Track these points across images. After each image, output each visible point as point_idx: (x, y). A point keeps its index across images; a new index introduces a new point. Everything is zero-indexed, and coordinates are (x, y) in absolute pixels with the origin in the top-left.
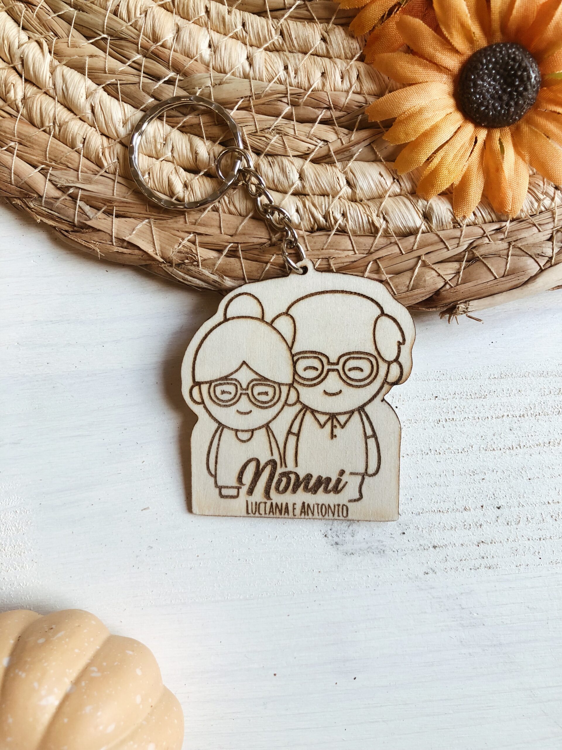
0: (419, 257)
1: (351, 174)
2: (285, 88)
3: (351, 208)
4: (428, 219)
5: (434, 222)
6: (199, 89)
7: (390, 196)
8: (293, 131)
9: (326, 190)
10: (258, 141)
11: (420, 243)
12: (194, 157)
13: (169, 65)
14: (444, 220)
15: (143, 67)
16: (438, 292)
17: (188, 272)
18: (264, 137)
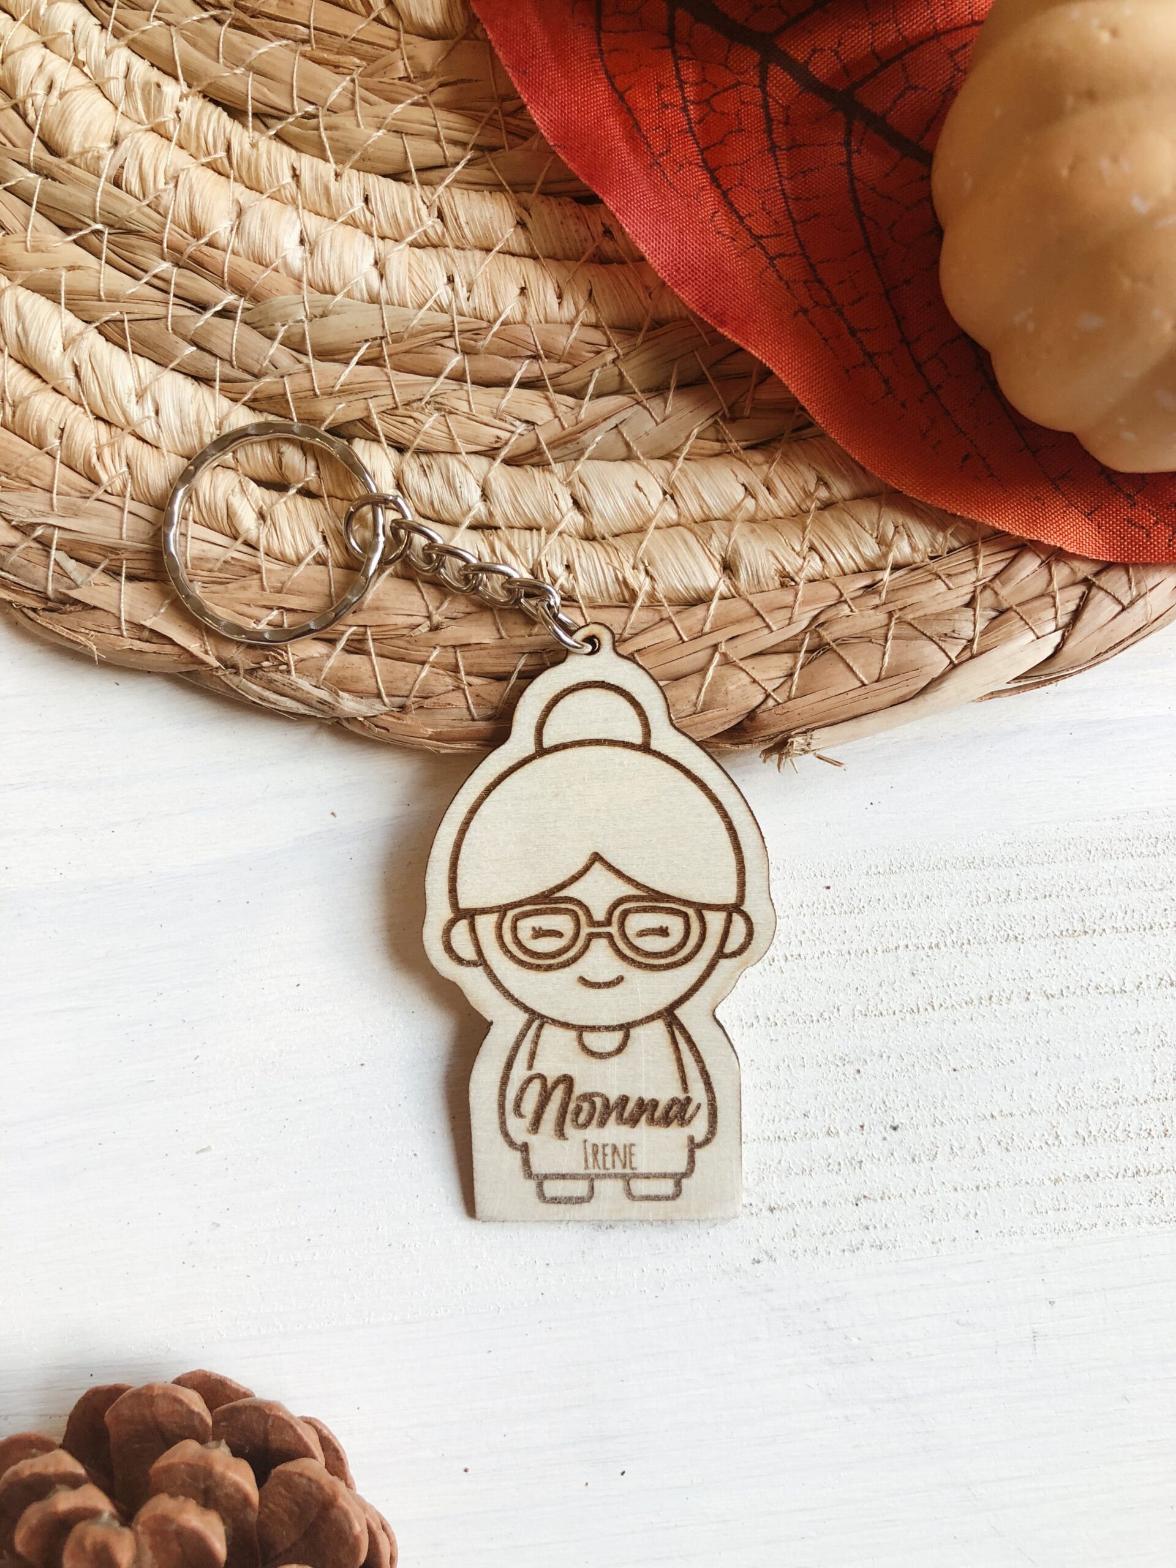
0: (715, 647)
1: (581, 485)
2: (450, 319)
3: (582, 554)
4: (732, 571)
5: (742, 576)
6: (283, 325)
7: (657, 528)
8: (466, 404)
9: (535, 520)
10: (399, 425)
11: (716, 620)
12: (277, 459)
13: (223, 282)
14: (761, 573)
15: (173, 286)
16: (752, 715)
17: (270, 685)
18: (411, 417)
